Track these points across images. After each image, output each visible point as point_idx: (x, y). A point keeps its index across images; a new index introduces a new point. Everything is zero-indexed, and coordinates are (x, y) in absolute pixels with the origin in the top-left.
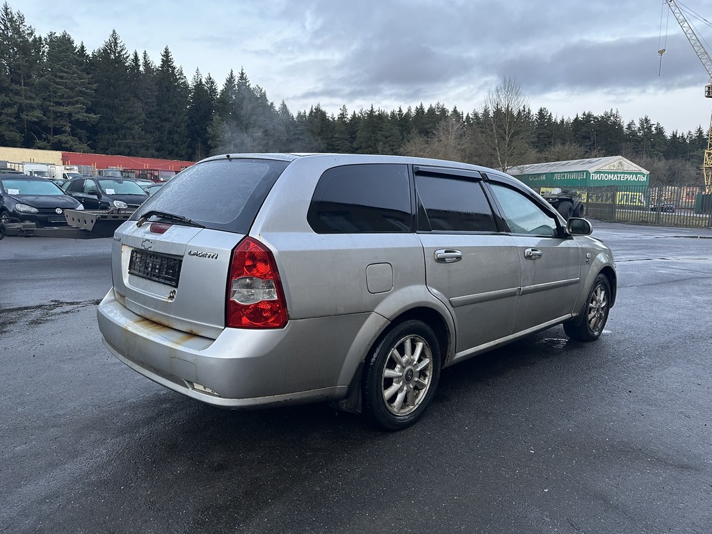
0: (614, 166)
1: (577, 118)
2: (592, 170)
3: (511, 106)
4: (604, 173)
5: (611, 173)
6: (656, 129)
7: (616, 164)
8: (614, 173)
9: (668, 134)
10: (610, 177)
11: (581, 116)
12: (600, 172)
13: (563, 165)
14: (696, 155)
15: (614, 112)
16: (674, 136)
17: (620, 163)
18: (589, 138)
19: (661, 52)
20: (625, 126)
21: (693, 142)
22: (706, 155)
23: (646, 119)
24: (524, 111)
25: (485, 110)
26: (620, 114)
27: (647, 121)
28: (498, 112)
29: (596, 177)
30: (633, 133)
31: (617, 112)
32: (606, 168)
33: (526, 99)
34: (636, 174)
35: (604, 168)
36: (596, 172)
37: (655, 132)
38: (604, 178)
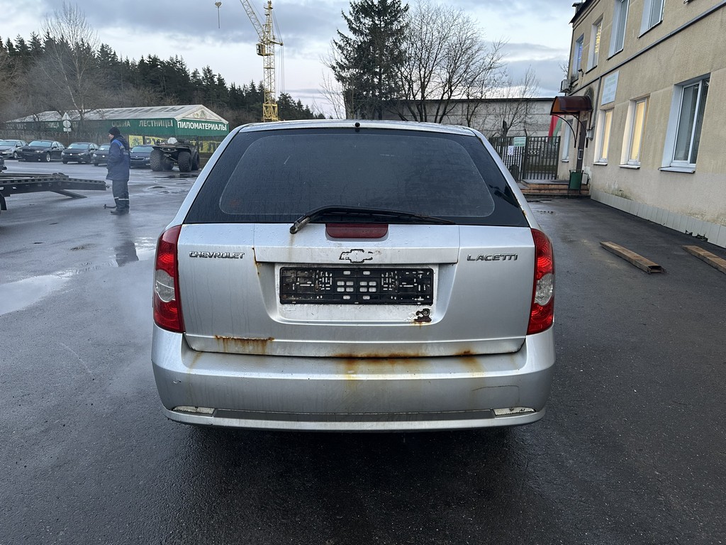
0: (197, 114)
1: (142, 61)
2: (178, 118)
3: (65, 38)
4: (190, 121)
5: (196, 122)
6: (219, 79)
7: (199, 112)
8: (199, 122)
9: (228, 85)
10: (196, 125)
11: (146, 60)
12: (186, 121)
13: (147, 111)
14: (254, 108)
15: (179, 59)
16: (233, 88)
17: (203, 112)
18: (159, 84)
19: (218, 4)
20: (191, 75)
21: (248, 94)
22: (264, 108)
23: (208, 69)
24: (83, 45)
25: (34, 38)
26: (185, 61)
27: (209, 71)
28: (50, 42)
29: (183, 125)
30: (199, 82)
31: (182, 58)
32: (191, 117)
33: (95, 32)
34: (218, 123)
35: (189, 116)
36: (182, 120)
37: (217, 83)
38: (190, 126)
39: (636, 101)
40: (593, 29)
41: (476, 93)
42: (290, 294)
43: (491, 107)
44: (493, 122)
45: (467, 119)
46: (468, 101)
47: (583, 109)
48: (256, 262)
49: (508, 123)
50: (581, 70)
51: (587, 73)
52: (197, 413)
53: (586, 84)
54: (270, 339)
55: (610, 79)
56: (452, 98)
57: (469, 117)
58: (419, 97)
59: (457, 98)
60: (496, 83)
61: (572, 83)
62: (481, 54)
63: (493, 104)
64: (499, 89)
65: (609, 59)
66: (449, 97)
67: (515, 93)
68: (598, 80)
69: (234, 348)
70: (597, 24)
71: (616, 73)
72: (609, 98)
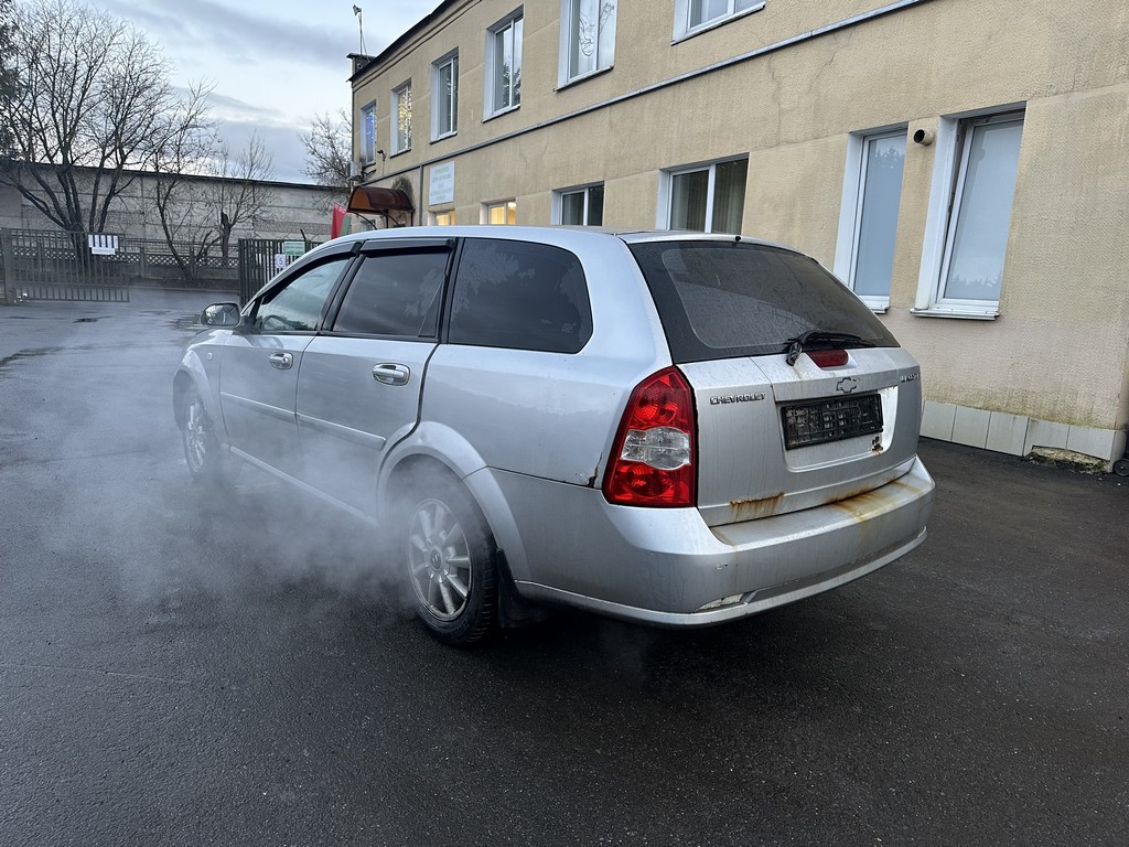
39: (487, 205)
40: (393, 98)
41: (168, 164)
42: (792, 438)
43: (199, 189)
44: (205, 213)
45: (159, 204)
46: (155, 175)
47: (395, 208)
48: (776, 403)
49: (231, 217)
50: (381, 152)
51: (392, 157)
52: (722, 607)
53: (392, 171)
54: (782, 494)
55: (440, 171)
56: (125, 167)
57: (162, 202)
58: (59, 159)
59: (132, 168)
60: (202, 151)
61: (364, 168)
62: (168, 100)
63: (199, 184)
64: (208, 160)
65: (432, 143)
66: (120, 166)
67: (234, 170)
68: (419, 170)
69: (747, 513)
70: (400, 90)
71: (451, 164)
72: (443, 198)
